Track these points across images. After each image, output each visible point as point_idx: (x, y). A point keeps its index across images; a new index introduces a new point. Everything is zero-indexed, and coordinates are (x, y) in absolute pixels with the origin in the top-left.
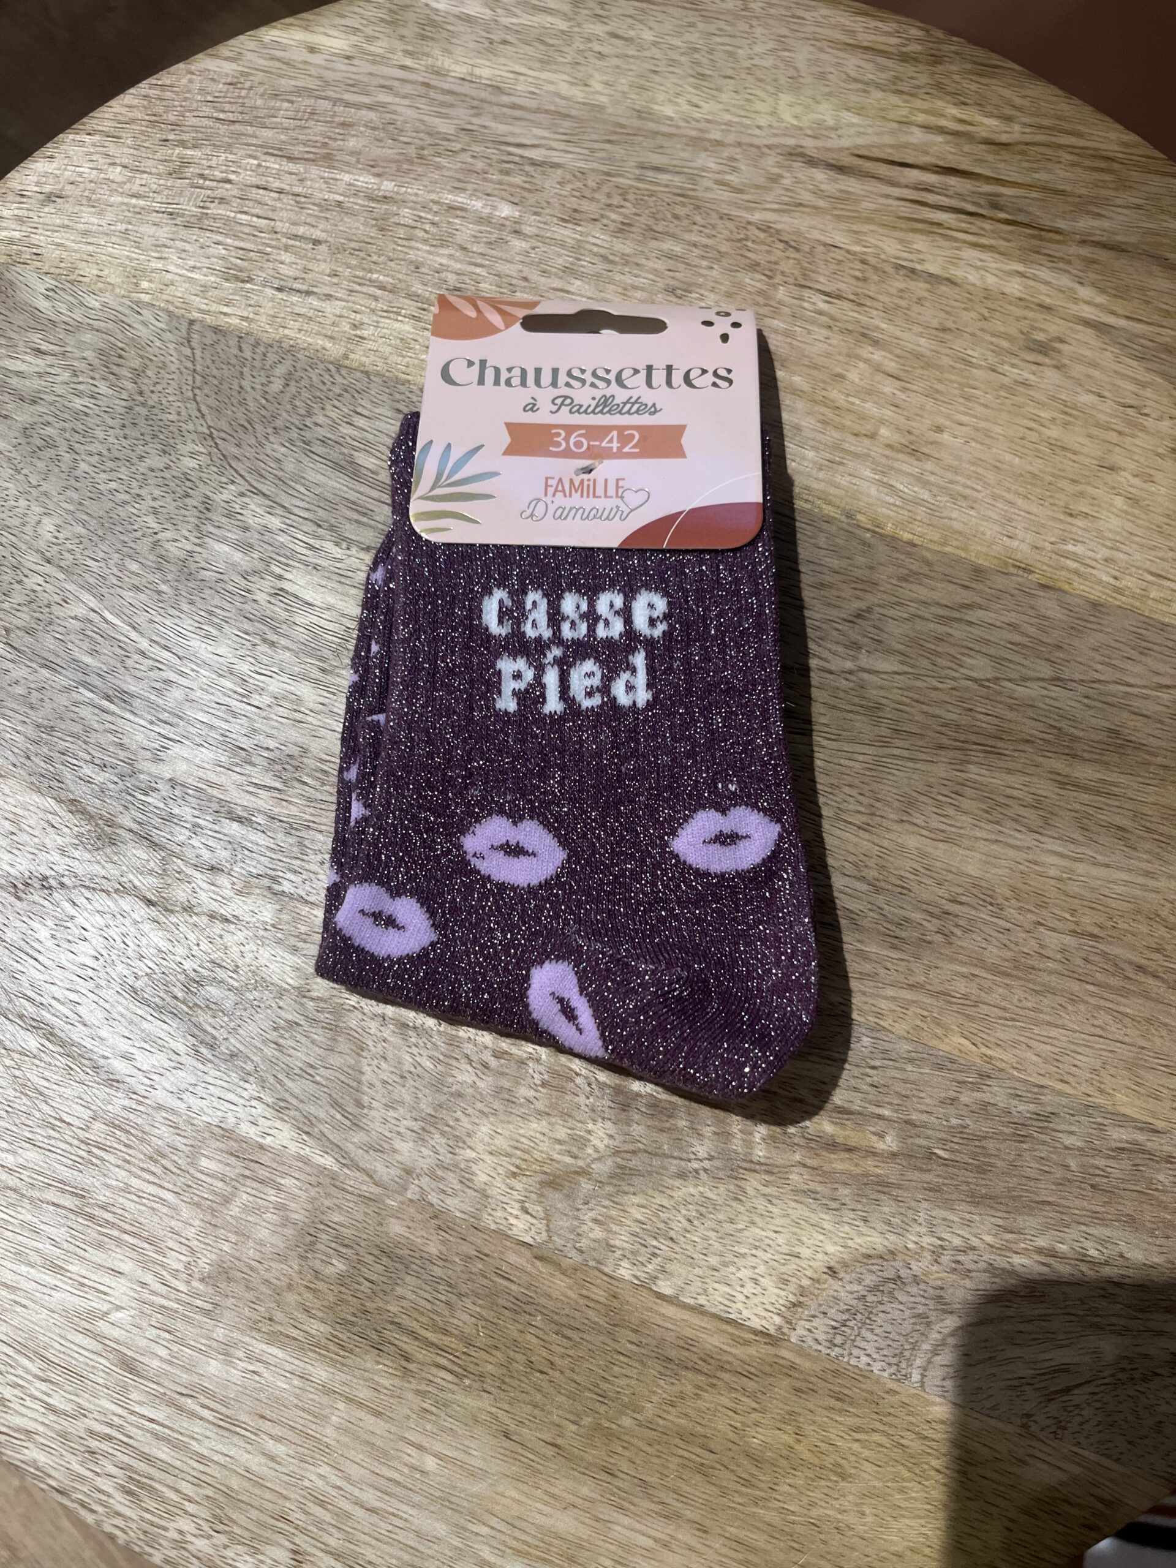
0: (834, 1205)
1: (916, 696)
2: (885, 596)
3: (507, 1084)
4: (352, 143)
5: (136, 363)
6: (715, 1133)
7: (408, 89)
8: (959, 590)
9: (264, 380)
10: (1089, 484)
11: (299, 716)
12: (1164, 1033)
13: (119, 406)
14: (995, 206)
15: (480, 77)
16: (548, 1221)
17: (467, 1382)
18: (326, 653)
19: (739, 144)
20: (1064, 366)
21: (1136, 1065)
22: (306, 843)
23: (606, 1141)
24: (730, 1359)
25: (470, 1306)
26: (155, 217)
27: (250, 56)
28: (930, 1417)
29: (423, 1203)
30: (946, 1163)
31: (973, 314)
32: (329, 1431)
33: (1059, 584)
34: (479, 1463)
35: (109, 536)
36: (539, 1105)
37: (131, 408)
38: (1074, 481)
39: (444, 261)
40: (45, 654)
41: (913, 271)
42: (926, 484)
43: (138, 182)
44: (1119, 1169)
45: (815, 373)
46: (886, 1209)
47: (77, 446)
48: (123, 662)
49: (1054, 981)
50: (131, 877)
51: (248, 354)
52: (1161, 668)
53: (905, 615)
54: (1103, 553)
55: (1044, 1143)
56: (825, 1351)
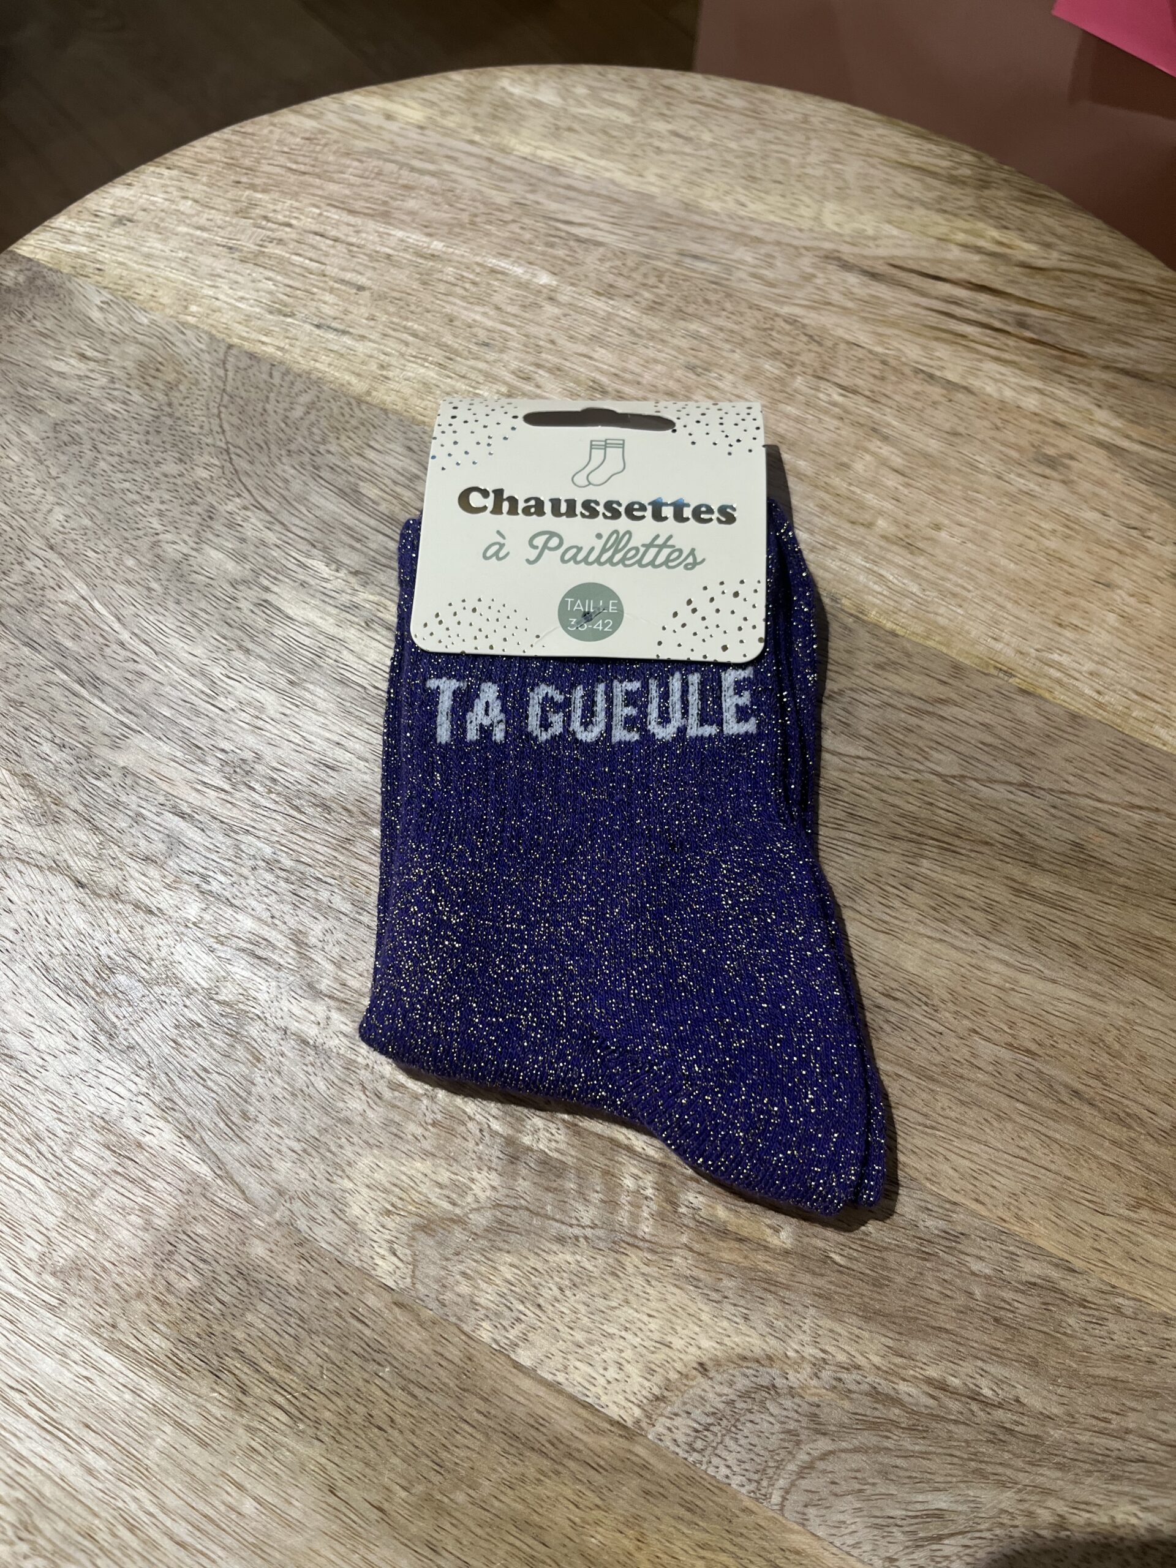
0: (715, 1296)
1: (877, 784)
2: (858, 681)
3: (397, 1119)
4: (411, 204)
5: (171, 377)
6: (602, 1201)
7: (471, 161)
8: (936, 683)
9: (287, 405)
10: (1082, 597)
11: (260, 723)
12: (1094, 1166)
13: (148, 412)
14: (1022, 325)
15: (542, 158)
16: (415, 1266)
17: (301, 1426)
18: (298, 667)
19: (778, 243)
20: (1072, 482)
21: (1058, 1195)
22: (243, 847)
23: (488, 1193)
24: (581, 1447)
25: (319, 1345)
26: (215, 249)
27: (330, 116)
28: (785, 1545)
29: (289, 1226)
30: (841, 1270)
31: (986, 423)
32: (152, 1453)
33: (1039, 691)
34: (296, 1514)
35: (113, 530)
36: (426, 1145)
37: (158, 417)
38: (1067, 593)
39: (478, 317)
40: (29, 633)
41: (931, 376)
42: (916, 577)
43: (206, 216)
44: (1026, 1305)
45: (820, 459)
46: (771, 1310)
47: (101, 446)
48: (101, 649)
49: (982, 1093)
50: (66, 856)
51: (277, 380)
52: (1135, 787)
53: (877, 702)
54: (1089, 666)
55: (949, 1265)
56: (682, 1454)
